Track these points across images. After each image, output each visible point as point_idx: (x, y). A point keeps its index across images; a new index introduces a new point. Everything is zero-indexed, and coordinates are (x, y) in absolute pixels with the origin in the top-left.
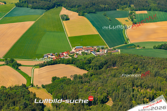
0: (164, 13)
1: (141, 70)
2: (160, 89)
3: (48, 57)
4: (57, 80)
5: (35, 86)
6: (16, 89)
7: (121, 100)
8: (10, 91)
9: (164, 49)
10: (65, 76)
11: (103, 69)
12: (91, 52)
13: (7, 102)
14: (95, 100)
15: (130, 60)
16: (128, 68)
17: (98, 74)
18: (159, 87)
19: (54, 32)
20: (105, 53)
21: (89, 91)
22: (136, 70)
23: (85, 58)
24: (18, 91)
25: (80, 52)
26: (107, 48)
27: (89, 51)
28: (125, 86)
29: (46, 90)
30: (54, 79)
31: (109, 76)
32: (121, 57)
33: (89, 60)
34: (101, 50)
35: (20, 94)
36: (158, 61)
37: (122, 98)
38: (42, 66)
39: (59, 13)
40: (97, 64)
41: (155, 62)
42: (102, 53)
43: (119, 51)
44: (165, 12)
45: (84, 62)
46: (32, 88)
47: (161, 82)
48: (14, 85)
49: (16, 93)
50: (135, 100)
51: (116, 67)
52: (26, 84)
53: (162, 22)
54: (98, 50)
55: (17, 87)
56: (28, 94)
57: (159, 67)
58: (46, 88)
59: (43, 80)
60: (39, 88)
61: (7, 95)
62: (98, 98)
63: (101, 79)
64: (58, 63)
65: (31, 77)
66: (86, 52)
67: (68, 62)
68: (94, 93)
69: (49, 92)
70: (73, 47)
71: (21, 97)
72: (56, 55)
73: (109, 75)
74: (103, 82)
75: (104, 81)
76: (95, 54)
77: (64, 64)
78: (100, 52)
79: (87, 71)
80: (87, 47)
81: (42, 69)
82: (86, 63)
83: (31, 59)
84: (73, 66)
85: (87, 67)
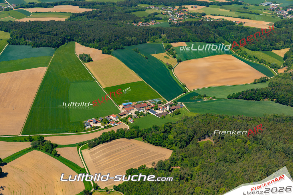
12: (147, 110)
19: (81, 81)
20: (167, 111)
25: (133, 112)
27: (144, 109)
30: (130, 173)
38: (93, 145)
39: (74, 52)
43: (184, 105)
46: (97, 192)
54: (155, 106)
60: (109, 191)
65: (85, 169)
66: (141, 111)
70: (118, 104)
72: (102, 121)
76: (156, 115)
77: (124, 138)
78: (159, 110)
79: (168, 149)
80: (137, 103)
81: (94, 151)
82: (164, 137)
83: (67, 132)
84: (142, 141)
85: (167, 142)
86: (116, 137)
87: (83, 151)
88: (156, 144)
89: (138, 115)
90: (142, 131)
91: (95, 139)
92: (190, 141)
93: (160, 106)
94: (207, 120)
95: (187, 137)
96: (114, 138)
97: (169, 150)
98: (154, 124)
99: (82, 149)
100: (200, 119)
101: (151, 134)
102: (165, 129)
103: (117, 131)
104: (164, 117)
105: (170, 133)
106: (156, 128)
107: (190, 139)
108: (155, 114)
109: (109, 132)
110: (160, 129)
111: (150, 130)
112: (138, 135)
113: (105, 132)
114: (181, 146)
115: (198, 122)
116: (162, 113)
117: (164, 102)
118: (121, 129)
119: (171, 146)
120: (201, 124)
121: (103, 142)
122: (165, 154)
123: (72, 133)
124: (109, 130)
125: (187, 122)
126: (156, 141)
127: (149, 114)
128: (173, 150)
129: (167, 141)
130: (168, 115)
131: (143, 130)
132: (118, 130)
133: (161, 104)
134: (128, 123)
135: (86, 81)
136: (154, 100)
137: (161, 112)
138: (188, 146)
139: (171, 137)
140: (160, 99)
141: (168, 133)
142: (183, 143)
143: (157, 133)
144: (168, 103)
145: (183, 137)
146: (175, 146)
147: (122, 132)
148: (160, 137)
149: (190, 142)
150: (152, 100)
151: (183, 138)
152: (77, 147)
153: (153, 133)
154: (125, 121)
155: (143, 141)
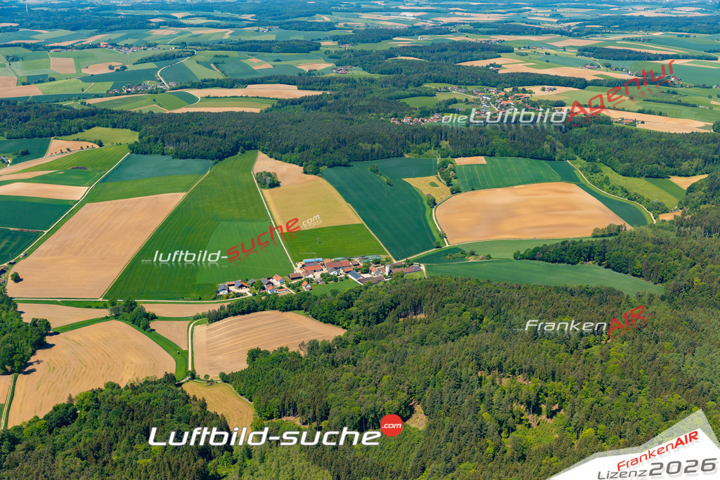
0: (529, 160)
1: (493, 321)
2: (553, 374)
3: (229, 291)
4: (263, 359)
5: (202, 377)
6: (151, 391)
7: (450, 411)
8: (133, 398)
9: (543, 260)
10: (285, 347)
11: (386, 323)
12: (347, 272)
13: (126, 432)
14: (376, 415)
15: (458, 294)
16: (456, 317)
17: (376, 337)
18: (551, 369)
19: (241, 220)
20: (385, 276)
21: (358, 389)
22: (478, 321)
23: (334, 293)
24: (154, 394)
25: (318, 275)
26: (388, 260)
27: (342, 271)
28: (456, 369)
29: (233, 389)
30: (254, 355)
31: (408, 342)
32: (433, 286)
33: (345, 299)
34: (372, 267)
35: (163, 405)
36: (536, 294)
37: (451, 405)
38: (215, 317)
39: (251, 169)
40: (371, 308)
41: (527, 298)
42: (376, 276)
43: (423, 267)
44: (532, 158)
45: (335, 303)
46: (192, 383)
47: (553, 355)
48: (142, 379)
49: (149, 401)
50: (489, 410)
51: (422, 316)
52: (174, 372)
53: (527, 185)
54: (365, 266)
55: (151, 383)
56: (184, 404)
57: (543, 311)
58: (233, 383)
59: (220, 357)
60: (211, 383)
61: (123, 408)
62: (386, 407)
63: (386, 352)
64: (261, 307)
65: (187, 352)
66: (334, 273)
67: (289, 306)
68: (371, 395)
69: (242, 395)
70: (296, 260)
71: (166, 412)
72: (252, 285)
73: (406, 340)
74: (393, 362)
75: (396, 358)
76: (360, 280)
77: (275, 309)
78: (369, 273)
79: (344, 328)
80: (333, 260)
82: (340, 307)
83: (183, 298)
84: (303, 315)
87: (197, 328)
88: (325, 320)
89: (324, 279)
91: (222, 308)
93: (376, 267)
95: (378, 306)
101: (319, 302)
107: (385, 312)
108: (357, 279)
112: (299, 305)
114: (364, 322)
121: (235, 313)
123: (191, 300)
126: (325, 313)
127: (347, 278)
129: (343, 313)
130: (382, 282)
133: (380, 265)
134: (299, 291)
136: (370, 256)
137: (371, 277)
142: (370, 318)
143: (330, 299)
144: (395, 262)
146: (356, 323)
148: (331, 305)
149: (385, 317)
150: (365, 257)
152: (189, 321)
153: (323, 300)
154: (295, 287)
155: (306, 315)
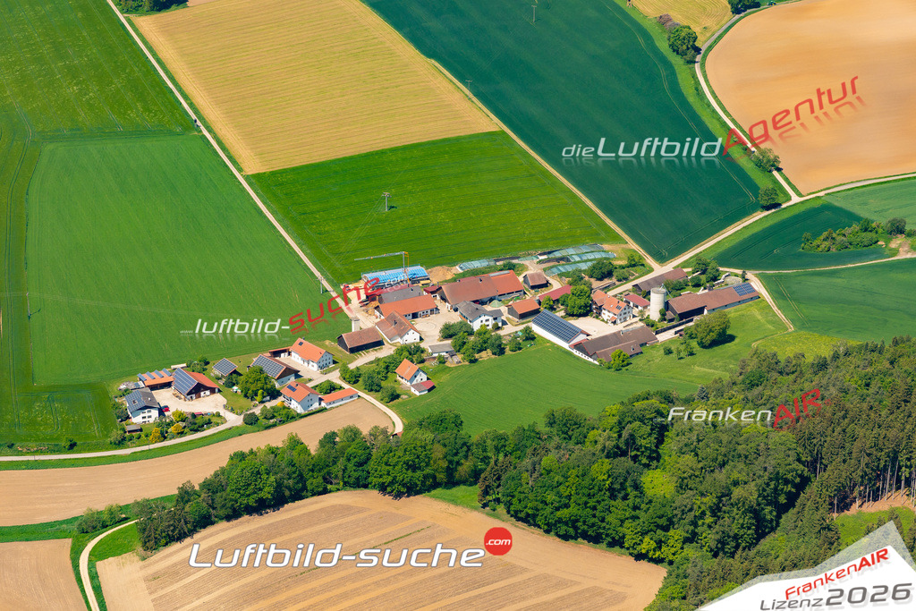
12: (523, 315)
25: (431, 331)
27: (504, 313)
42: (621, 327)
54: (581, 294)
67: (419, 476)
72: (230, 384)
76: (578, 347)
77: (366, 486)
78: (598, 315)
79: (639, 557)
80: (458, 269)
81: (175, 565)
82: (617, 486)
83: (11, 446)
84: (475, 509)
85: (635, 518)
86: (314, 481)
87: (107, 567)
88: (563, 529)
89: (460, 347)
90: (482, 445)
91: (185, 495)
92: (782, 510)
93: (607, 288)
94: (898, 381)
95: (759, 481)
96: (304, 488)
97: (644, 564)
98: (559, 405)
99: (98, 555)
100: (848, 375)
101: (534, 465)
102: (625, 434)
103: (322, 443)
104: (624, 363)
105: (655, 457)
106: (569, 427)
107: (782, 499)
108: (567, 340)
109: (273, 451)
110: (592, 435)
111: (528, 440)
112: (450, 471)
113: (246, 450)
114: (722, 542)
115: (833, 391)
116: (616, 337)
117: (635, 263)
118: (346, 431)
119: (660, 544)
120: (852, 403)
121: (229, 512)
122: (618, 589)
123: (42, 452)
124: (276, 437)
125: (767, 393)
126: (567, 506)
127: (533, 338)
128: (671, 563)
129: (635, 508)
130: (653, 347)
131: (489, 442)
132: (329, 439)
133: (614, 280)
134: (394, 397)
135: (140, 133)
136: (571, 251)
137: (610, 329)
138: (765, 544)
139: (658, 483)
140: (606, 247)
141: (645, 461)
142: (735, 522)
143: (574, 456)
144: (659, 270)
145: (736, 483)
146: (687, 540)
147: (350, 450)
148: (587, 481)
149: (779, 517)
150: (558, 254)
151: (737, 492)
152: (68, 542)
153: (547, 460)
154: (377, 382)
155: (485, 506)
